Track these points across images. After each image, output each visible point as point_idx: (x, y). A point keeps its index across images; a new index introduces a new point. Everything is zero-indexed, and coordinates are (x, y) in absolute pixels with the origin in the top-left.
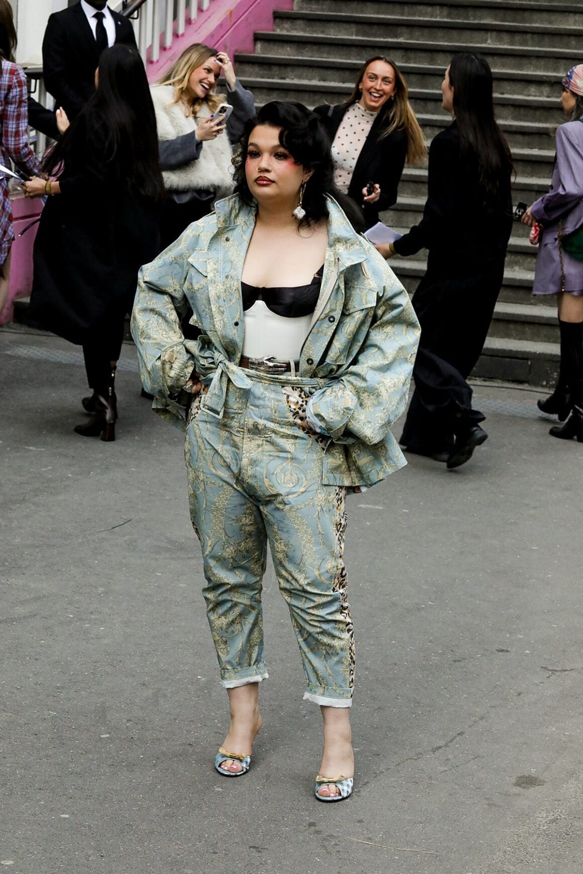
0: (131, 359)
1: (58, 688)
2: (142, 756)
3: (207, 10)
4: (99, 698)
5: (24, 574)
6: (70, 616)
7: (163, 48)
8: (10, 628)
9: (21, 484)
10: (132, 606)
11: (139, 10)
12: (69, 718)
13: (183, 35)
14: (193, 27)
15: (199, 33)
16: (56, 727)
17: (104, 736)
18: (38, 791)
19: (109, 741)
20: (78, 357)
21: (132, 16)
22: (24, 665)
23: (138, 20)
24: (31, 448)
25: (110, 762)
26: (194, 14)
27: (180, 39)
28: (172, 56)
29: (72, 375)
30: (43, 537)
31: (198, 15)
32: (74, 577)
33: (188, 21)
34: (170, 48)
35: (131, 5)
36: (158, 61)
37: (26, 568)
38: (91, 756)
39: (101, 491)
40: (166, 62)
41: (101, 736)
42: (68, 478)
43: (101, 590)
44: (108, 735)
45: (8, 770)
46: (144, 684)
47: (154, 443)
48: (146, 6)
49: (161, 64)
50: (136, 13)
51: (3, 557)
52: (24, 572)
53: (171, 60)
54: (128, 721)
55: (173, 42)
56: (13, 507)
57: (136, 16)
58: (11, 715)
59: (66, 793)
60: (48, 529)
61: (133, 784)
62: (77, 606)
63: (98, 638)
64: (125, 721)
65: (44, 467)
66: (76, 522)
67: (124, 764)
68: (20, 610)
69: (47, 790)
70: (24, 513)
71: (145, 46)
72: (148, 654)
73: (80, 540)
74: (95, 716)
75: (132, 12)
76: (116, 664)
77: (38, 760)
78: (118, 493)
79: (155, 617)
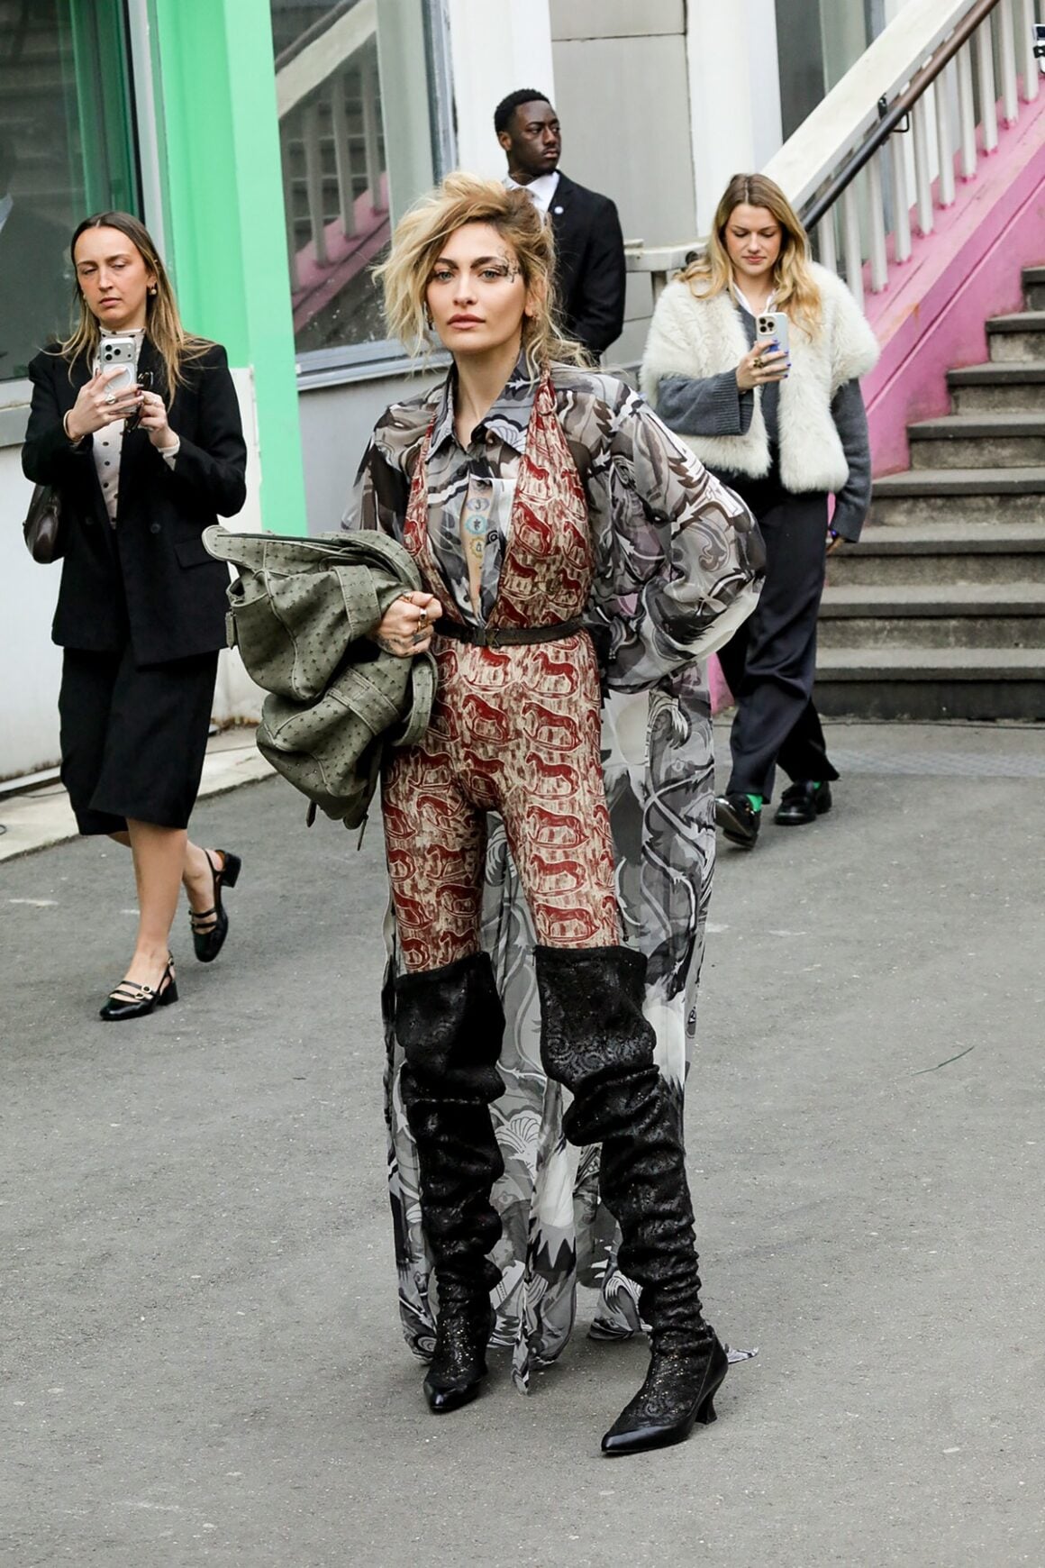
0: (953, 752)
1: (859, 1368)
2: (1021, 1483)
3: (1036, 100)
4: (937, 1380)
5: (783, 1164)
6: (874, 1234)
7: (961, 179)
8: (764, 1266)
9: (767, 999)
10: (986, 1207)
11: (910, 113)
12: (883, 1422)
13: (995, 151)
14: (1013, 135)
15: (1024, 144)
16: (861, 1441)
17: (950, 1450)
18: (835, 1561)
19: (960, 1458)
20: (857, 759)
21: (897, 128)
22: (794, 1330)
23: (910, 132)
24: (782, 933)
25: (963, 1499)
26: (1012, 110)
27: (992, 159)
28: (979, 191)
29: (847, 792)
30: (814, 1093)
31: (1020, 111)
32: (876, 1162)
33: (1003, 125)
34: (975, 177)
35: (893, 108)
36: (953, 204)
37: (787, 1153)
38: (928, 1490)
39: (915, 999)
40: (970, 203)
41: (945, 1451)
42: (851, 981)
43: (926, 1180)
44: (957, 1449)
45: (778, 1525)
46: (1017, 1350)
47: (1005, 902)
48: (922, 106)
49: (958, 208)
50: (904, 119)
51: (744, 1137)
52: (784, 1159)
53: (978, 198)
54: (993, 1419)
55: (978, 167)
56: (755, 1043)
57: (905, 127)
58: (775, 1424)
59: (887, 1561)
60: (822, 1077)
61: (1009, 1536)
62: (884, 1215)
63: (926, 1271)
64: (986, 1420)
65: (807, 966)
66: (873, 1061)
67: (990, 1500)
68: (781, 1231)
69: (851, 1557)
70: (777, 1053)
71: (928, 178)
72: (1020, 1292)
73: (882, 1093)
74: (932, 1415)
75: (897, 120)
76: (963, 1315)
77: (832, 1505)
78: (945, 1000)
79: (1029, 1222)
